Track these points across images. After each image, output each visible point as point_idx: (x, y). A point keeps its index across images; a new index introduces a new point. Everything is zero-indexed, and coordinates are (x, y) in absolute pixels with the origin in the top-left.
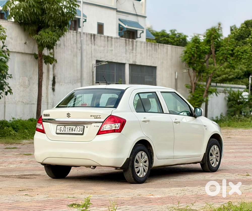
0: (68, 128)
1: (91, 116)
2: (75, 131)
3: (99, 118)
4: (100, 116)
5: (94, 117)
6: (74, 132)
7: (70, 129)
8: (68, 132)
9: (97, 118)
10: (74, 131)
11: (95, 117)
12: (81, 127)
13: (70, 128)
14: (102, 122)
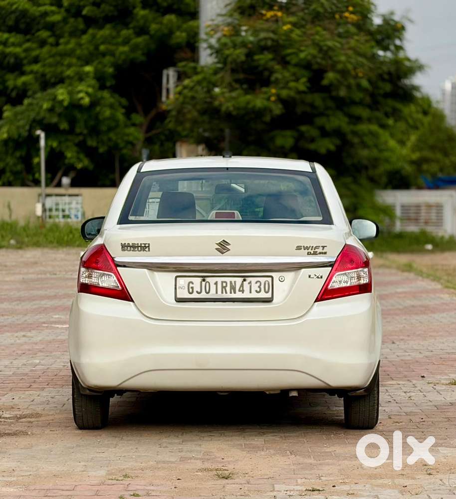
0: (216, 283)
1: (299, 248)
2: (243, 291)
3: (320, 253)
4: (323, 247)
5: (306, 251)
6: (239, 295)
7: (223, 287)
8: (220, 295)
9: (315, 253)
10: (239, 291)
11: (310, 251)
12: (263, 280)
13: (224, 285)
14: (330, 266)
